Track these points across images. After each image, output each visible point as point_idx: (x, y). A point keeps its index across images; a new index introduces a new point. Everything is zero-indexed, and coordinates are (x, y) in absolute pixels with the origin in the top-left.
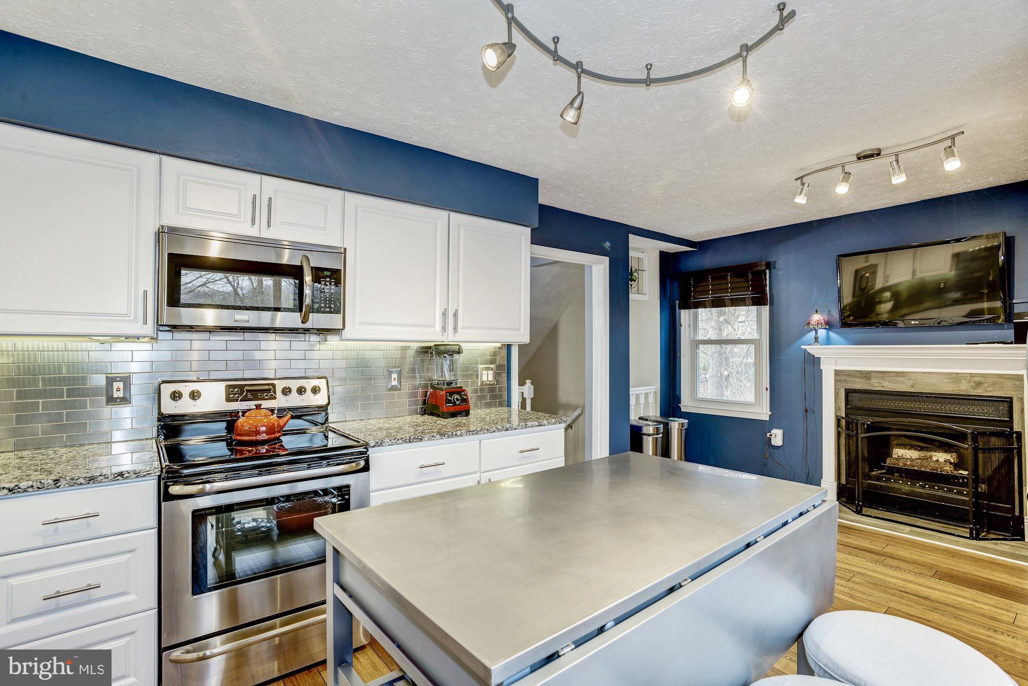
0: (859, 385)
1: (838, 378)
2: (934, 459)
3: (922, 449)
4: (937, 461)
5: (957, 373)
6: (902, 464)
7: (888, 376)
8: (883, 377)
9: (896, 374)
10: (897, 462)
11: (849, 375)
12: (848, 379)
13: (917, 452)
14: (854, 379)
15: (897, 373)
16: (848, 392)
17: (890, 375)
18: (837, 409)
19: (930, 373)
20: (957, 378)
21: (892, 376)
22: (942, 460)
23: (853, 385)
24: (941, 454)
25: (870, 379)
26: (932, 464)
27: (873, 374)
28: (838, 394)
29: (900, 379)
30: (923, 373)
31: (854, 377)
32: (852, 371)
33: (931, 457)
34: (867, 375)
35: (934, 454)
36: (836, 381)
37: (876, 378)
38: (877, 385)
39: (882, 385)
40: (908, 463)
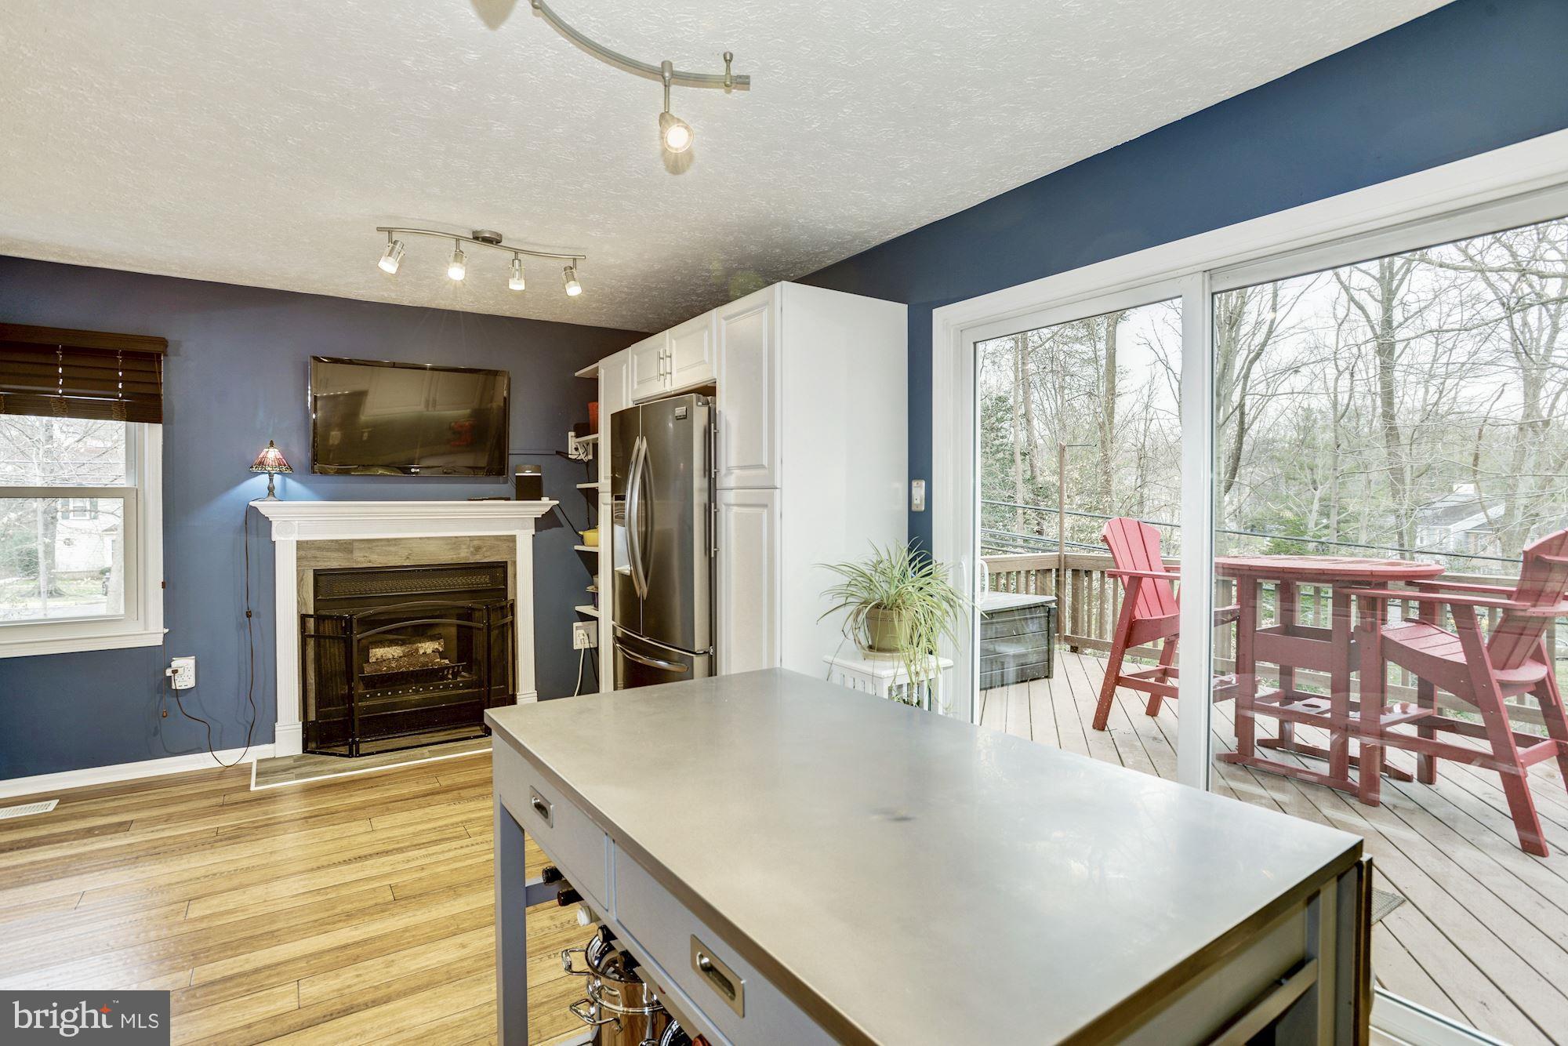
0: (335, 562)
1: (302, 553)
2: (421, 652)
3: (403, 643)
4: (424, 653)
5: (456, 537)
6: (385, 668)
7: (377, 546)
8: (369, 548)
9: (387, 543)
10: (378, 667)
11: (319, 549)
12: (318, 554)
13: (399, 648)
14: (329, 554)
15: (388, 540)
16: (318, 574)
17: (379, 543)
18: (301, 602)
19: (428, 538)
20: (455, 542)
21: (382, 546)
22: (429, 651)
23: (326, 564)
24: (428, 644)
25: (352, 552)
26: (422, 659)
27: (356, 544)
28: (302, 579)
29: (392, 549)
30: (420, 538)
31: (328, 550)
32: (324, 541)
33: (417, 650)
34: (346, 546)
35: (420, 645)
36: (298, 559)
37: (360, 549)
38: (363, 559)
39: (368, 559)
40: (394, 665)
